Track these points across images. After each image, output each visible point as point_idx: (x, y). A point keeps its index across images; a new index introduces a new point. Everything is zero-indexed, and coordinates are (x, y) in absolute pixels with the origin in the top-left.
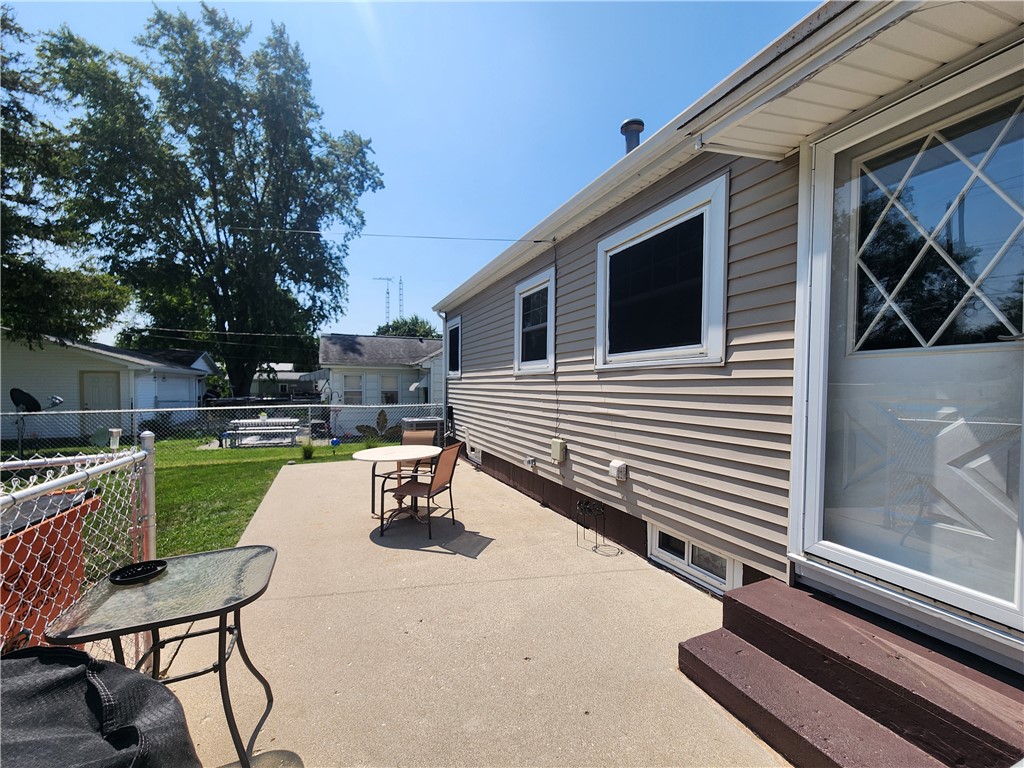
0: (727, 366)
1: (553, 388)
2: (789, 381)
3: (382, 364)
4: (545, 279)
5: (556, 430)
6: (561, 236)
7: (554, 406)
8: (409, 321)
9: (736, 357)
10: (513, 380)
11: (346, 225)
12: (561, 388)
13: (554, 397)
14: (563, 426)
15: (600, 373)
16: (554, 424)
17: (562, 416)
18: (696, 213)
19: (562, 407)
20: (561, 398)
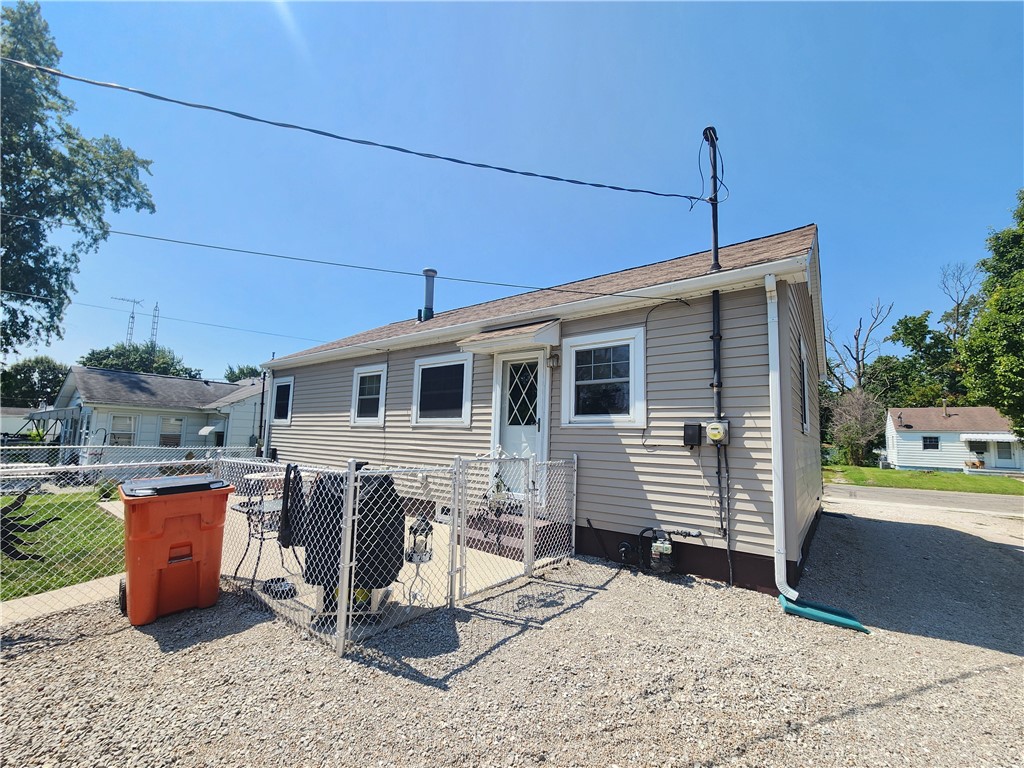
0: (471, 428)
1: (382, 435)
2: (489, 434)
3: (165, 406)
4: (380, 369)
5: (383, 460)
6: (391, 349)
7: (383, 446)
8: (142, 348)
9: (474, 424)
10: (349, 429)
11: (82, 233)
12: (387, 435)
13: (383, 441)
14: (388, 457)
15: (414, 428)
16: (382, 457)
17: (388, 452)
18: (461, 363)
19: (388, 446)
20: (387, 441)
